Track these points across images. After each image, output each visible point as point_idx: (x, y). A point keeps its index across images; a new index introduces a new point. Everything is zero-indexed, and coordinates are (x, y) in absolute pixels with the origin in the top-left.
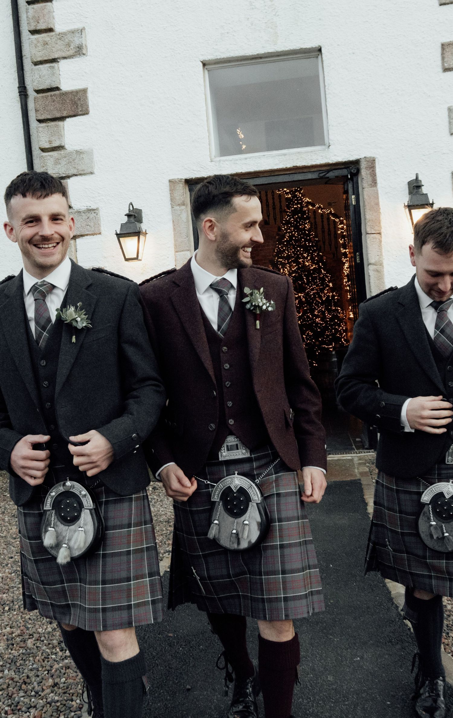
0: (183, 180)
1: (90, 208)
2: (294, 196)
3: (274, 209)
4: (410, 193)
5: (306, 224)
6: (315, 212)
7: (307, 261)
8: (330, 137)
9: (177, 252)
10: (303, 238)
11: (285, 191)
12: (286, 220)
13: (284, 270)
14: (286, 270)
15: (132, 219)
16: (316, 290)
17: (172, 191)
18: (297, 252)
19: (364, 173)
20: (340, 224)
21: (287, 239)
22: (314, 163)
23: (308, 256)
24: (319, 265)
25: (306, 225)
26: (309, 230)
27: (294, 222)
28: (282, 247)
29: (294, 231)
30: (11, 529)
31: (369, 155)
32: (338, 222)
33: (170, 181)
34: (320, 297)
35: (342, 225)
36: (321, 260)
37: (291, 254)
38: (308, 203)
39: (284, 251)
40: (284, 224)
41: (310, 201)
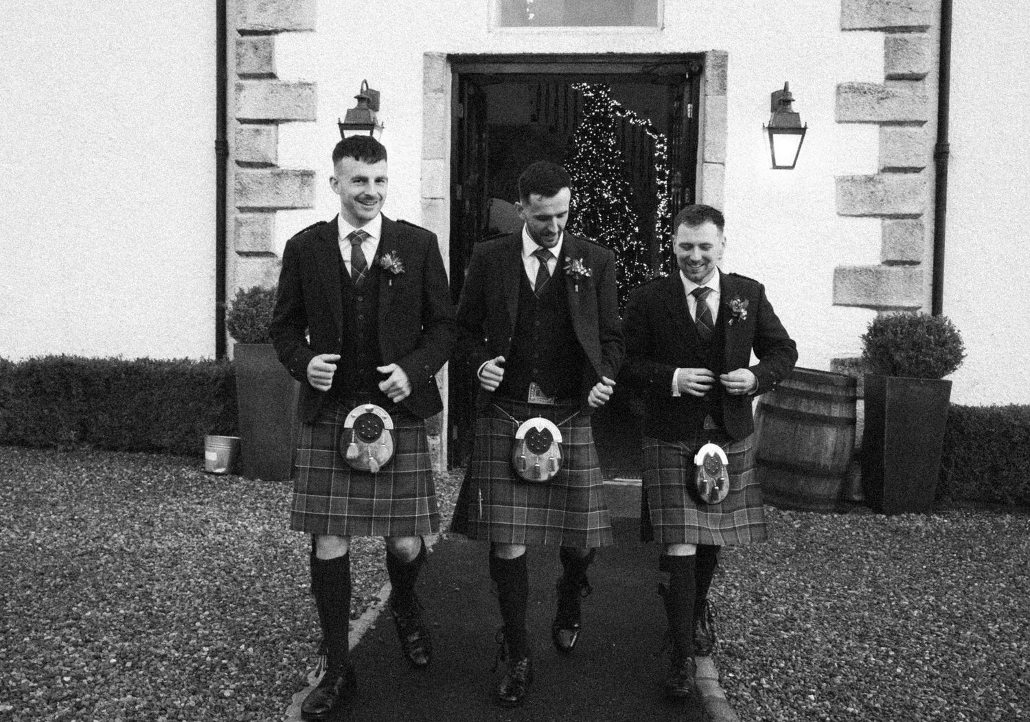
0: (445, 56)
1: (305, 82)
2: (597, 95)
3: (566, 110)
4: (774, 109)
5: (610, 137)
6: (625, 121)
7: (606, 192)
8: (667, 16)
9: (424, 159)
10: (604, 157)
11: (584, 87)
12: (581, 130)
15: (364, 104)
16: (615, 235)
17: (425, 68)
18: (593, 177)
19: (709, 72)
20: (659, 143)
21: (580, 156)
22: (638, 51)
23: (608, 184)
24: (622, 200)
25: (610, 140)
26: (614, 147)
27: (593, 134)
29: (591, 145)
30: (143, 543)
31: (719, 47)
32: (656, 140)
33: (426, 55)
34: (620, 246)
35: (662, 145)
36: (625, 192)
37: (584, 179)
38: (616, 108)
39: (575, 172)
40: (577, 134)
41: (619, 104)
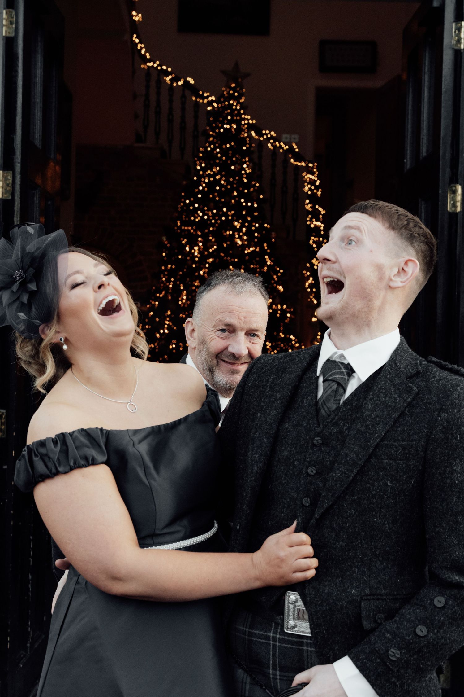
3: (183, 129)
5: (245, 163)
6: (261, 145)
7: (240, 238)
11: (207, 97)
12: (205, 152)
13: (191, 248)
14: (196, 248)
21: (204, 188)
23: (242, 226)
24: (262, 248)
25: (245, 166)
26: (249, 177)
27: (220, 158)
28: (192, 204)
29: (219, 173)
35: (313, 177)
36: (265, 237)
37: (208, 219)
38: (251, 127)
39: (196, 210)
40: (199, 158)
41: (254, 121)
